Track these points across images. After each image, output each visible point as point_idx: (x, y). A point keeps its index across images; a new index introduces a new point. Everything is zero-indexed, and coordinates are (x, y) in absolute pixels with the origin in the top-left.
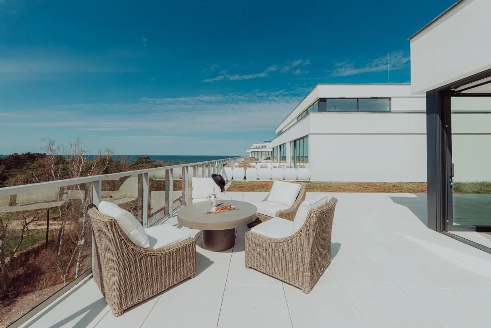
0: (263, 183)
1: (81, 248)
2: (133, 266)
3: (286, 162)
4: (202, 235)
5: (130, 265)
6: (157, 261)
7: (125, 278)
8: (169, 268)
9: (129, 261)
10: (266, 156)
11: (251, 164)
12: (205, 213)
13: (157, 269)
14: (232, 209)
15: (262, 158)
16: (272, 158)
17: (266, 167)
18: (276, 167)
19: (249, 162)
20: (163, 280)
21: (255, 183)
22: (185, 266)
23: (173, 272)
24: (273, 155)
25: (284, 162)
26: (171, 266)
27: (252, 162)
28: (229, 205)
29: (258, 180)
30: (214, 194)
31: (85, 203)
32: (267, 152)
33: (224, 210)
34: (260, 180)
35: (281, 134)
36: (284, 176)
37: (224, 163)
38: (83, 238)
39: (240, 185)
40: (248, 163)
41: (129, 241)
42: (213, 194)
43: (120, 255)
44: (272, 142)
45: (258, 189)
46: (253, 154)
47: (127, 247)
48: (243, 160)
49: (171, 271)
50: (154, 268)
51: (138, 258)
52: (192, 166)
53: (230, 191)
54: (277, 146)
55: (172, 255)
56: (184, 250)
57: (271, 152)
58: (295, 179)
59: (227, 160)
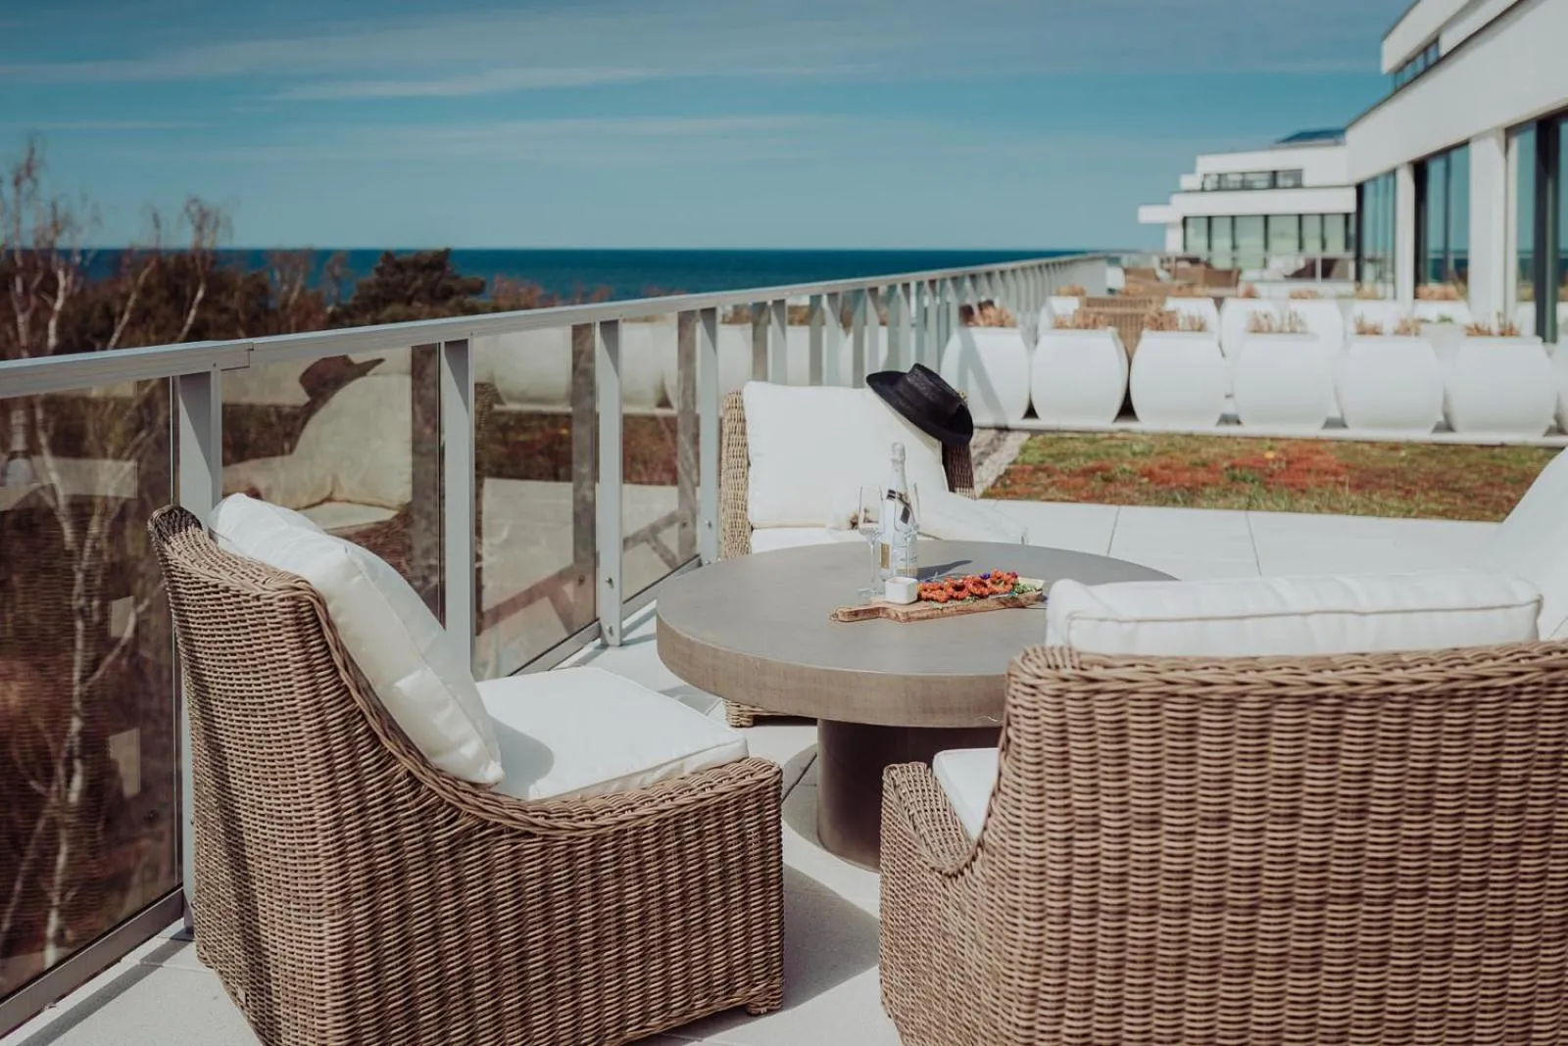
0: (1271, 449)
1: (67, 826)
2: (415, 881)
3: (1464, 294)
4: (818, 770)
5: (400, 873)
6: (546, 872)
7: (375, 943)
8: (621, 927)
9: (396, 846)
10: (1301, 246)
11: (1171, 304)
12: (836, 615)
13: (547, 920)
14: (1022, 597)
15: (1265, 264)
16: (1352, 266)
17: (1294, 328)
18: (1376, 332)
19: (1165, 293)
20: (587, 995)
21: (1208, 453)
22: (716, 927)
23: (645, 955)
24: (1355, 241)
25: (1446, 297)
26: (632, 916)
27: (1187, 290)
28: (1003, 573)
29: (1233, 430)
30: (898, 489)
31: (81, 546)
32: (1306, 221)
33: (970, 603)
34: (1249, 429)
35: (1428, 69)
36: (1446, 402)
37: (971, 300)
38: (77, 764)
39: (1089, 456)
40: (1154, 298)
41: (390, 728)
42: (891, 495)
43: (348, 802)
44: (1351, 136)
45: (1224, 494)
46: (1190, 231)
47: (386, 761)
48: (1115, 278)
49: (633, 949)
50: (534, 913)
51: (441, 837)
52: (736, 317)
53: (1015, 496)
54: (1393, 172)
55: (638, 850)
56: (710, 826)
57: (1347, 216)
58: (1544, 429)
59: (989, 275)
